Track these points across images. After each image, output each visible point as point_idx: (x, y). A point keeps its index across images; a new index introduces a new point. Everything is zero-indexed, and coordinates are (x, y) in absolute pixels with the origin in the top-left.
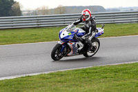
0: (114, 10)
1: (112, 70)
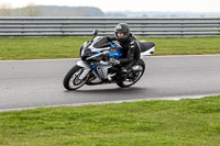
0: (117, 14)
1: (65, 115)
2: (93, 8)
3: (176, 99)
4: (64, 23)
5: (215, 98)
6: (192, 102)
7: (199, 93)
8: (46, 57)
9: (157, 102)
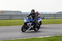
2: (19, 11)
3: (42, 37)
4: (11, 16)
5: (52, 37)
6: (46, 38)
7: (48, 35)
8: (5, 26)
9: (36, 38)
